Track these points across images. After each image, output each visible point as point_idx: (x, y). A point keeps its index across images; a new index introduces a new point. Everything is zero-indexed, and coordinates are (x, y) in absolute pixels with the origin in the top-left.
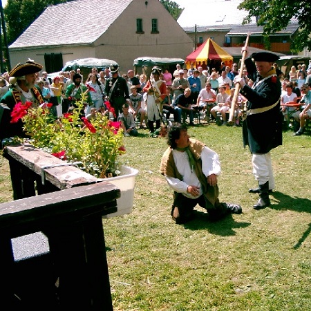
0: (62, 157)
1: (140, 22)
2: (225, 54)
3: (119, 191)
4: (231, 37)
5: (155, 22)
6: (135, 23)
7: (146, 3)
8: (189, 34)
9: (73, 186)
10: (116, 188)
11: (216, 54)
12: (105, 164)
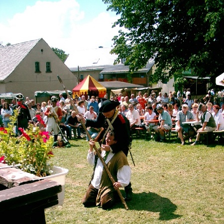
0: (3, 161)
1: (37, 64)
2: (101, 86)
3: (60, 186)
4: (104, 74)
5: (48, 64)
6: (34, 65)
7: (42, 50)
8: (74, 72)
9: (20, 184)
10: (58, 184)
11: (94, 86)
12: (39, 165)
